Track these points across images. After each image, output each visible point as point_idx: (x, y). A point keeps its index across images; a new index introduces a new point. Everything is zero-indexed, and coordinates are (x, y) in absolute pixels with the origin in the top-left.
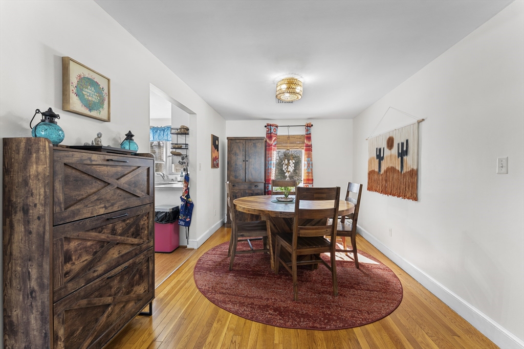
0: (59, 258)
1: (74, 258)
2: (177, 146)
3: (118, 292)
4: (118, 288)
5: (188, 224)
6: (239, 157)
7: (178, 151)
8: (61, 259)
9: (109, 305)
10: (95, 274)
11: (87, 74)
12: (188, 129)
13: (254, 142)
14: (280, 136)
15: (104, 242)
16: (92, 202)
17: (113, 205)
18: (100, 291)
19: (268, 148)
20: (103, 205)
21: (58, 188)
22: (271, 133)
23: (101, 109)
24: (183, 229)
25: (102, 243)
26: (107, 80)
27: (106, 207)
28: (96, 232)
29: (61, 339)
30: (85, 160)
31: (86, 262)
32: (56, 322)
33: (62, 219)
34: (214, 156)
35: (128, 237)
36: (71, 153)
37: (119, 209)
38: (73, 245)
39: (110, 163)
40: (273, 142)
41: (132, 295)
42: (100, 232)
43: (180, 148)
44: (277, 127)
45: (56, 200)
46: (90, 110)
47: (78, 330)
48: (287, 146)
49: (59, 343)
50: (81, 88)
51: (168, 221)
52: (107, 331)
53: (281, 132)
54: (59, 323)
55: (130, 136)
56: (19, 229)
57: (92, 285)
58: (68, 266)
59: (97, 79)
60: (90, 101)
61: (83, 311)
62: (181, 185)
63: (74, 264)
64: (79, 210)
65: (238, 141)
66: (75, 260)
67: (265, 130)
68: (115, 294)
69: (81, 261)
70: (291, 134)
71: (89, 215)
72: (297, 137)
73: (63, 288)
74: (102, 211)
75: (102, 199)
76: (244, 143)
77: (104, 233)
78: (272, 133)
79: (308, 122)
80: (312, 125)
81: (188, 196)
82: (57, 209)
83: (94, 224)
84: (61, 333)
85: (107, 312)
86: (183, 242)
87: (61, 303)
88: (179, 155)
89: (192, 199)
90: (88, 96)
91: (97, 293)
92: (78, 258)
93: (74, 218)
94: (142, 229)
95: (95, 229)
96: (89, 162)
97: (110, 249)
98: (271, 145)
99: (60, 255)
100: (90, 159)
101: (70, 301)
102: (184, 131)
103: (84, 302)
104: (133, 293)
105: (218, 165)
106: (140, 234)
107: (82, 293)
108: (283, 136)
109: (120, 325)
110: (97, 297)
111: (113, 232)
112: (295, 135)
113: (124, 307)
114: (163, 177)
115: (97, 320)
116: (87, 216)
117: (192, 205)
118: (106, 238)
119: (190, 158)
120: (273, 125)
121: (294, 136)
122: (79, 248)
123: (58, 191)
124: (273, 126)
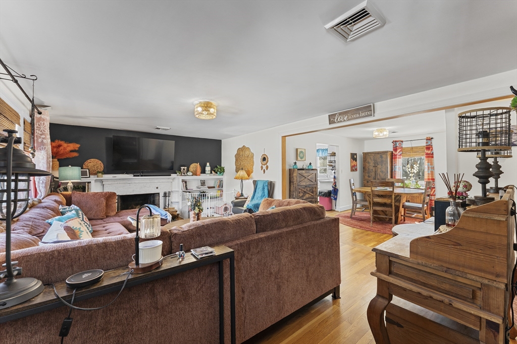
2: (331, 162)
5: (336, 199)
6: (370, 164)
7: (331, 164)
11: (301, 151)
12: (335, 153)
13: (381, 154)
14: (405, 148)
17: (307, 183)
19: (393, 157)
21: (298, 178)
22: (396, 147)
23: (304, 158)
24: (334, 201)
26: (304, 151)
27: (305, 183)
31: (302, 195)
34: (353, 164)
35: (310, 192)
36: (299, 171)
38: (300, 190)
39: (306, 173)
40: (398, 153)
43: (332, 162)
44: (402, 142)
46: (301, 159)
48: (410, 155)
51: (326, 196)
53: (405, 145)
55: (310, 164)
56: (292, 186)
62: (332, 180)
64: (301, 183)
67: (392, 144)
70: (413, 146)
72: (419, 148)
76: (374, 155)
77: (305, 190)
79: (428, 136)
80: (432, 138)
81: (335, 186)
82: (298, 182)
83: (303, 187)
86: (334, 208)
88: (331, 166)
89: (337, 187)
90: (301, 156)
92: (301, 193)
96: (302, 173)
98: (396, 155)
102: (334, 154)
105: (356, 170)
108: (408, 147)
111: (307, 190)
114: (327, 176)
117: (337, 190)
119: (336, 167)
121: (416, 148)
124: (398, 141)
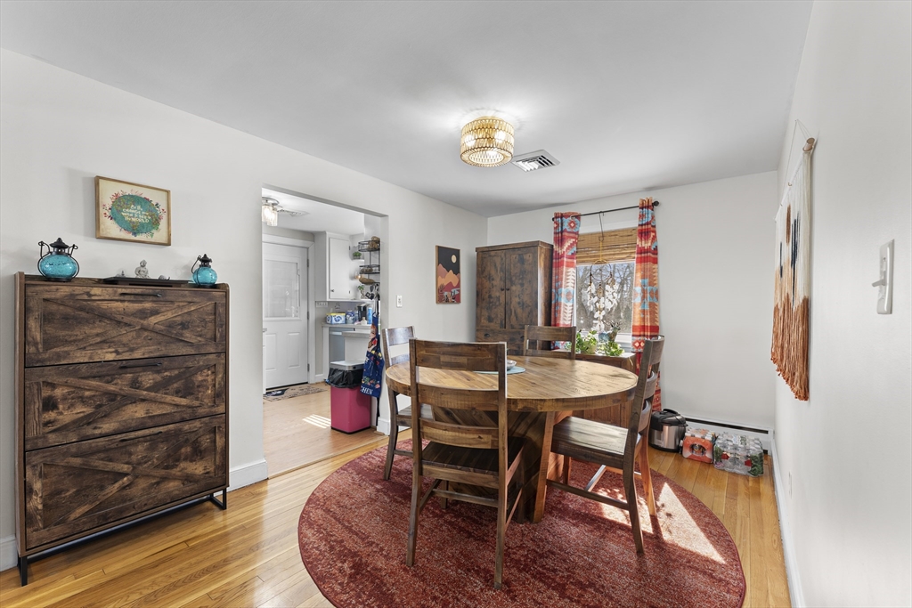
0: (35, 403)
1: (61, 407)
3: (146, 462)
4: (145, 457)
5: (377, 394)
6: (494, 283)
8: (38, 405)
9: (126, 474)
10: (97, 432)
11: (128, 190)
12: (379, 242)
13: (520, 252)
14: (584, 235)
15: (116, 395)
16: (91, 345)
17: (132, 350)
18: (108, 453)
19: (553, 262)
20: (113, 350)
21: (34, 326)
22: (562, 232)
23: (154, 231)
25: (112, 396)
26: (165, 194)
27: (117, 352)
28: (100, 381)
29: (37, 494)
30: (77, 295)
31: (82, 415)
32: (29, 473)
33: (38, 361)
34: (444, 282)
35: (166, 394)
36: (54, 287)
37: (146, 356)
38: (59, 392)
39: (127, 298)
40: (566, 249)
41: (176, 471)
42: (108, 382)
44: (578, 217)
45: (29, 339)
46: (135, 234)
47: (68, 491)
48: (598, 256)
49: (34, 497)
50: (119, 208)
52: (121, 506)
53: (587, 227)
54: (34, 474)
55: (205, 261)
57: (91, 444)
58: (52, 415)
59: (146, 194)
60: (133, 222)
61: (77, 473)
63: (61, 413)
64: (67, 353)
65: (493, 253)
66: (64, 409)
67: (553, 225)
68: (139, 464)
69: (75, 412)
70: (607, 228)
71: (86, 360)
72: (621, 234)
73: (41, 438)
74: (111, 357)
75: (113, 342)
76: (503, 255)
77: (116, 384)
78: (565, 230)
79: (645, 196)
80: (656, 204)
82: (32, 349)
83: (96, 370)
84: (37, 486)
85: (120, 482)
87: (37, 454)
90: (130, 217)
91: (102, 455)
92: (69, 408)
93: (60, 361)
94: (198, 386)
95: (99, 377)
96: (86, 297)
97: (126, 404)
98: (562, 256)
99: (36, 400)
100: (88, 294)
101: (52, 455)
102: (376, 246)
103: (77, 461)
104: (178, 469)
105: (457, 299)
106: (196, 393)
107: (74, 450)
108: (592, 234)
109: (146, 505)
110: (102, 460)
111: (135, 384)
112: (619, 231)
113: (158, 483)
115: (102, 488)
116: (82, 361)
117: (382, 363)
118: (117, 390)
119: (382, 287)
120: (567, 216)
121: (614, 233)
122: (70, 397)
123: (33, 330)
